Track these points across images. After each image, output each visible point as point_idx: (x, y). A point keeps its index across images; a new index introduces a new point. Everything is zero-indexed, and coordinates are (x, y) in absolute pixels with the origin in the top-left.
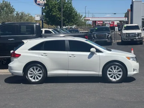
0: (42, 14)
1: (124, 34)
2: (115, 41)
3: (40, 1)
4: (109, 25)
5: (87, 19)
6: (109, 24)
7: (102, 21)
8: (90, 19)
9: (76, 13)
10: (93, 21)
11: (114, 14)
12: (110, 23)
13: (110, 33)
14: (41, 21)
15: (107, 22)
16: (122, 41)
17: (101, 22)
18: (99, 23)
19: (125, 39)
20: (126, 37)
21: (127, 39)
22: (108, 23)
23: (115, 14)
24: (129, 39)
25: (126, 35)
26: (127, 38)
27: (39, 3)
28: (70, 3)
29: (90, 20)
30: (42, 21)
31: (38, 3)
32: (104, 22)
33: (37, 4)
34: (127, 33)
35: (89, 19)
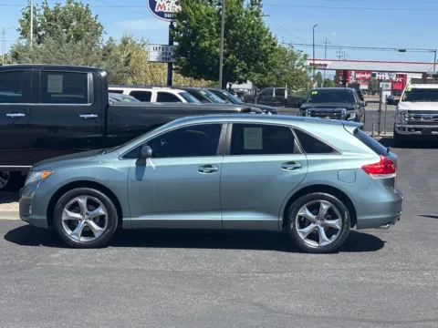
0: (171, 43)
1: (403, 113)
2: (379, 132)
3: (166, 5)
4: (390, 84)
5: (316, 62)
6: (388, 81)
7: (369, 72)
8: (329, 63)
9: (274, 44)
10: (338, 71)
11: (400, 51)
12: (394, 79)
13: (353, 109)
14: (166, 66)
15: (383, 76)
16: (395, 133)
17: (367, 76)
18: (358, 76)
19: (404, 129)
20: (409, 123)
21: (410, 129)
22: (387, 78)
23: (404, 51)
24: (416, 129)
25: (409, 117)
26: (411, 126)
27: (163, 10)
28: (257, 15)
29: (328, 67)
30: (170, 65)
31: (160, 10)
32: (374, 75)
33: (155, 13)
34: (409, 112)
35: (325, 65)
